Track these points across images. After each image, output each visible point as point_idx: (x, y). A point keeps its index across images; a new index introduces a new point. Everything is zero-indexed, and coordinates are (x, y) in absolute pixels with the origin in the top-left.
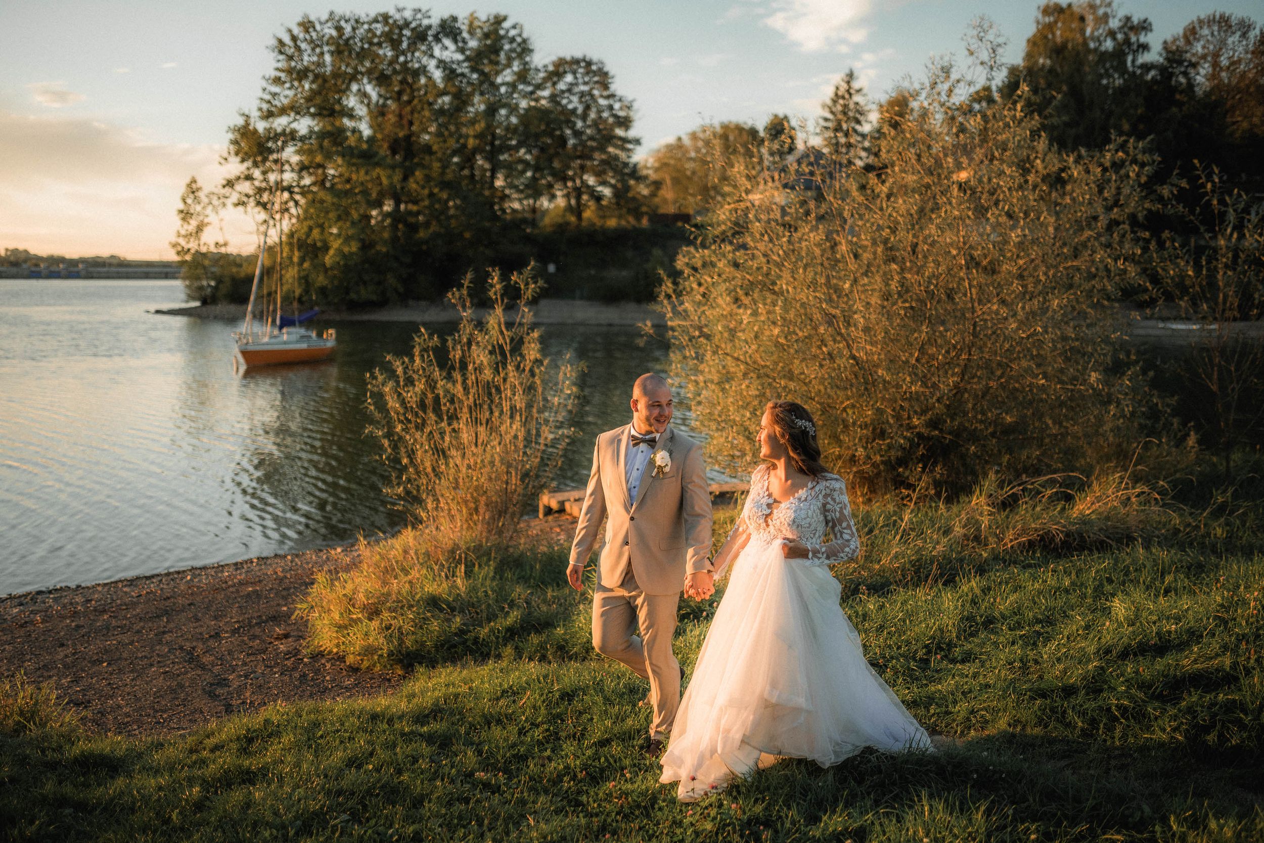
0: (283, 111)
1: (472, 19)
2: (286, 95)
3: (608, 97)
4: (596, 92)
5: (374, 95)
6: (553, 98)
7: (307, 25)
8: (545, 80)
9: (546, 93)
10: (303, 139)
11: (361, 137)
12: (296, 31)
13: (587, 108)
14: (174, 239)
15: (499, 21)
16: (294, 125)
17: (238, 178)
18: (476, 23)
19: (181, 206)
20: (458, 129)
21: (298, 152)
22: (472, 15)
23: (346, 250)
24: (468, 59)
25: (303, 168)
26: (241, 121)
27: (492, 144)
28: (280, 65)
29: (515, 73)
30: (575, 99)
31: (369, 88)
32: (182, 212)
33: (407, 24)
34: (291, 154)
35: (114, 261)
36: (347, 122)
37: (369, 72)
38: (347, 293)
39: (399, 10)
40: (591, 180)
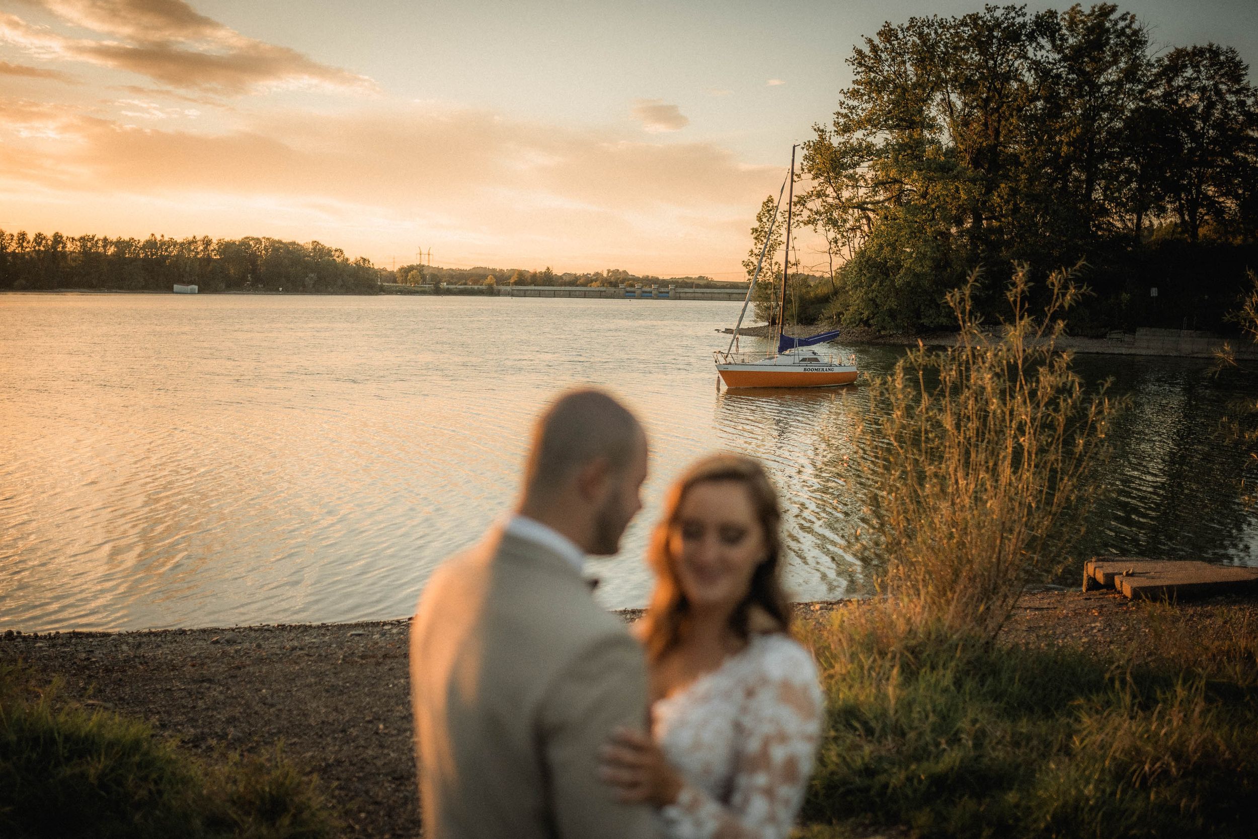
0: (860, 125)
1: (1075, 11)
2: (864, 108)
3: (1237, 92)
4: (1223, 87)
5: (959, 105)
6: (1167, 97)
7: (888, 34)
8: (1159, 76)
9: (1159, 92)
10: (879, 153)
11: (940, 148)
12: (877, 41)
13: (1211, 105)
14: (746, 257)
15: (1105, 12)
16: (870, 139)
17: (810, 195)
18: (1079, 17)
19: (756, 225)
20: (1051, 137)
21: (872, 167)
22: (1073, 9)
23: (918, 269)
24: (1065, 58)
25: (878, 184)
26: (815, 137)
27: (1091, 153)
28: (858, 77)
29: (1121, 71)
30: (1195, 96)
31: (954, 97)
32: (755, 230)
33: (998, 25)
34: (864, 169)
35: (702, 282)
36: (927, 134)
37: (955, 78)
38: (919, 318)
39: (989, 10)
40: (1211, 190)
